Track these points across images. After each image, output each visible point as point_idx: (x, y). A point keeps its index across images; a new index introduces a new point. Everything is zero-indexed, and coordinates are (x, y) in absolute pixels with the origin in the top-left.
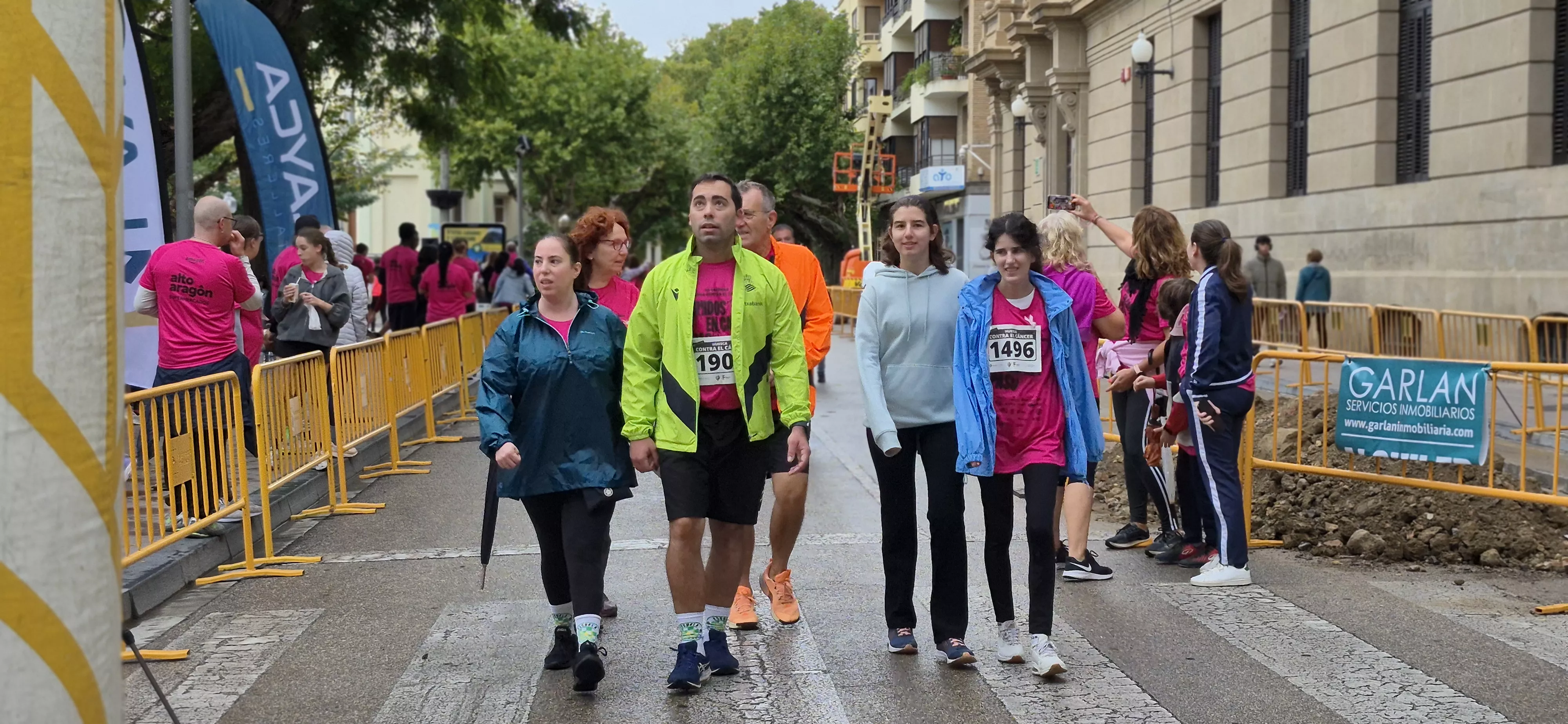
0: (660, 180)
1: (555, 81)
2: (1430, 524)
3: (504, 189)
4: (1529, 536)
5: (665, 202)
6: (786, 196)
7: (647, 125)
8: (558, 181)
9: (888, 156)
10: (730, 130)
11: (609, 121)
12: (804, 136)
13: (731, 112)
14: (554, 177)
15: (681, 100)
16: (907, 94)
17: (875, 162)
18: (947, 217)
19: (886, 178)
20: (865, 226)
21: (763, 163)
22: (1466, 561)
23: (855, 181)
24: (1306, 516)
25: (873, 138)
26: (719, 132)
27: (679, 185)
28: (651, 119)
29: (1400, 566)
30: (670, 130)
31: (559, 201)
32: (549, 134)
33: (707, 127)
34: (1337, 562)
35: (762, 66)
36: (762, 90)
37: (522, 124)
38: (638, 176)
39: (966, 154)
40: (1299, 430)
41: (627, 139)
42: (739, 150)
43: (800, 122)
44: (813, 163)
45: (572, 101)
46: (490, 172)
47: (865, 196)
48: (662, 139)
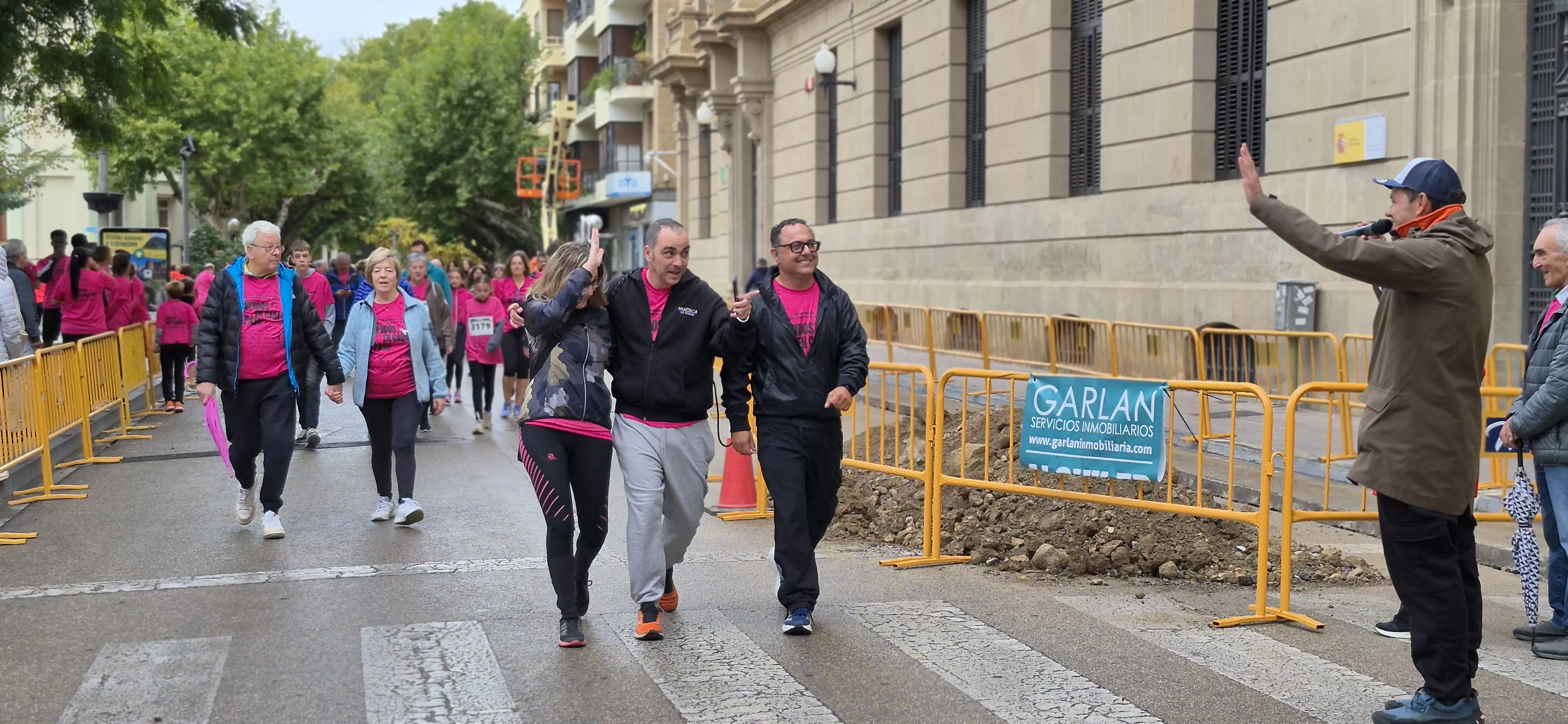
0: (336, 183)
1: (223, 80)
2: (1111, 538)
3: (168, 191)
4: (1204, 549)
5: (341, 205)
6: (469, 201)
7: (321, 127)
8: (228, 183)
9: (573, 162)
10: (409, 132)
11: (281, 122)
12: (486, 139)
13: (411, 114)
14: (223, 179)
15: (357, 101)
16: (591, 99)
17: (560, 168)
18: (633, 223)
19: (571, 183)
20: (551, 233)
21: (444, 167)
22: (1144, 574)
23: (539, 186)
24: (993, 531)
25: (558, 143)
26: (397, 135)
27: (356, 188)
28: (325, 120)
29: (1084, 580)
30: (346, 132)
31: (228, 204)
32: (217, 134)
33: (385, 128)
34: (1023, 577)
35: (442, 68)
36: (443, 92)
37: (186, 124)
38: (311, 179)
39: (652, 161)
40: (986, 445)
41: (300, 140)
42: (419, 153)
43: (482, 126)
44: (496, 167)
45: (241, 101)
46: (153, 172)
47: (550, 202)
48: (338, 141)
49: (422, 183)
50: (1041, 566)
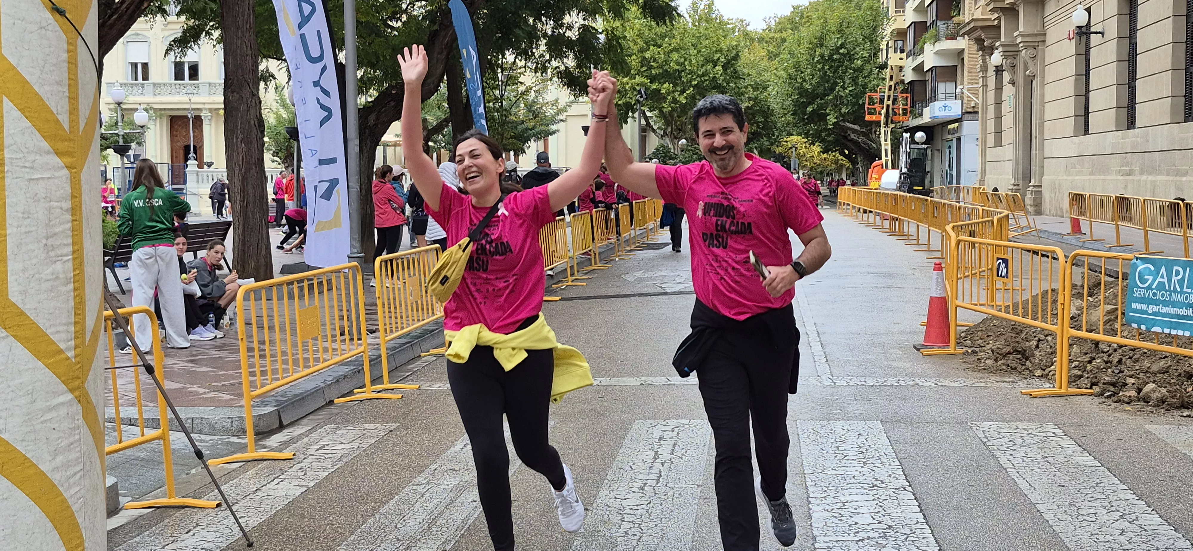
1: (676, 50)
3: (643, 123)
7: (738, 78)
9: (905, 95)
10: (796, 79)
11: (712, 75)
12: (848, 81)
13: (797, 67)
14: (675, 114)
16: (921, 51)
17: (897, 99)
18: (950, 137)
19: (903, 110)
20: (886, 145)
21: (819, 101)
23: (880, 113)
24: (1113, 372)
25: (893, 83)
26: (788, 81)
28: (741, 73)
29: (1177, 413)
30: (756, 80)
31: (679, 130)
34: (1129, 408)
35: (819, 34)
36: (818, 51)
39: (962, 92)
42: (802, 93)
43: (845, 73)
44: (853, 101)
47: (886, 124)
48: (750, 86)
49: (805, 113)
50: (1146, 400)
